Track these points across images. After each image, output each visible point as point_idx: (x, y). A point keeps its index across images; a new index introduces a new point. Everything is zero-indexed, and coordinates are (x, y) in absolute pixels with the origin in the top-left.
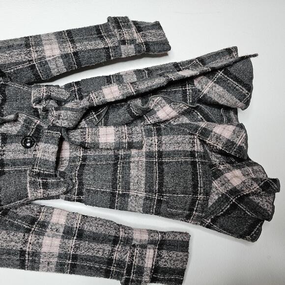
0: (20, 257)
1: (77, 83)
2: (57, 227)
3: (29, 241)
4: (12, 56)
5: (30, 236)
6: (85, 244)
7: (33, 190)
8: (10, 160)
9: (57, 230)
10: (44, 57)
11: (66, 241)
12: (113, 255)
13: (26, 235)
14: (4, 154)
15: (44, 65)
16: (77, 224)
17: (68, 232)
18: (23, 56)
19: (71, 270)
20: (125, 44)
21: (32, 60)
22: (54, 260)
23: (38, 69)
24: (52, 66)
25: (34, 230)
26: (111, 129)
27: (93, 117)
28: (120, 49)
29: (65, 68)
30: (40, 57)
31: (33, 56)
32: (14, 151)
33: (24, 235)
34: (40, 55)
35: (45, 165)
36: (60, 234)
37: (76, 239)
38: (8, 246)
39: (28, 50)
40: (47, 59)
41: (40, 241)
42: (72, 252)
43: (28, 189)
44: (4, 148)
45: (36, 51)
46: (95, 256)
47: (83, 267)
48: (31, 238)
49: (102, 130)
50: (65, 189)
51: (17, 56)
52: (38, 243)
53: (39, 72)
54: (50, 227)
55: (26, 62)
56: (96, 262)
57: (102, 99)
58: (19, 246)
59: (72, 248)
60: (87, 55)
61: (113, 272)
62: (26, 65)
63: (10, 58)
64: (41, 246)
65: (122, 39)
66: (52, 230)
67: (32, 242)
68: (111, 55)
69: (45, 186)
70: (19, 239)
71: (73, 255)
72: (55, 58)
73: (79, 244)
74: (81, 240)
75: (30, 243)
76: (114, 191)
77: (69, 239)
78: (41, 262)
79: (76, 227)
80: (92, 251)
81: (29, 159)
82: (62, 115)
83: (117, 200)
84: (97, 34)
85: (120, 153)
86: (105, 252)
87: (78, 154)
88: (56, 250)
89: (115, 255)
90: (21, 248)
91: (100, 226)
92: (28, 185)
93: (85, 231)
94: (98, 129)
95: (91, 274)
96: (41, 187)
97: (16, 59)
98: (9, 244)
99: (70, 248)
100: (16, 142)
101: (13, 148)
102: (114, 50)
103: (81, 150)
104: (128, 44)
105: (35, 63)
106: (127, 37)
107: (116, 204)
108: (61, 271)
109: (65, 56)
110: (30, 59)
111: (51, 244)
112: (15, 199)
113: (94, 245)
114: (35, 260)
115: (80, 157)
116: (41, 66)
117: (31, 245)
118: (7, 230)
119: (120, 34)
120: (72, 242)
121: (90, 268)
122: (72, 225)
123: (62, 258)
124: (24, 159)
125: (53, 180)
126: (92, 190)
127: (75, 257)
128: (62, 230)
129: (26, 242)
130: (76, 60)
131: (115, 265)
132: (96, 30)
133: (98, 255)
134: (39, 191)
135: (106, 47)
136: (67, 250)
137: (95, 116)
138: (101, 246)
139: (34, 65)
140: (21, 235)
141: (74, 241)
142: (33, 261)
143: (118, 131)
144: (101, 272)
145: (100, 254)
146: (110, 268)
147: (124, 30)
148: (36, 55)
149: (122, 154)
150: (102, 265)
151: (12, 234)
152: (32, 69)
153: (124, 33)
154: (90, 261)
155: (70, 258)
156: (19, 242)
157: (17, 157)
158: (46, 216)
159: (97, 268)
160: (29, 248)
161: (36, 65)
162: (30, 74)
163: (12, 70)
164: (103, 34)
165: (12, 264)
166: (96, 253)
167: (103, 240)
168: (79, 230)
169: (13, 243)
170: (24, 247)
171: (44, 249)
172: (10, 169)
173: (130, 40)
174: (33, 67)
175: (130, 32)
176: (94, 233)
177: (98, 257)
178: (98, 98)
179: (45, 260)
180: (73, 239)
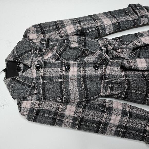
0: (98, 125)
1: (119, 38)
2: (118, 110)
3: (104, 117)
4: (88, 25)
5: (105, 114)
6: (133, 120)
7: (104, 90)
8: (89, 75)
9: (118, 112)
10: (104, 25)
11: (123, 118)
12: (146, 128)
13: (103, 113)
14: (86, 72)
15: (104, 29)
16: (128, 109)
17: (124, 113)
18: (94, 24)
19: (123, 134)
20: (143, 18)
21: (98, 26)
22: (115, 129)
23: (100, 31)
24: (107, 29)
25: (106, 111)
26: (143, 60)
27: (132, 54)
28: (140, 20)
29: (113, 30)
30: (102, 25)
31: (98, 24)
32: (90, 71)
33: (102, 114)
34: (102, 24)
35: (113, 77)
36: (120, 114)
37: (128, 117)
38: (93, 119)
39: (95, 21)
40: (105, 26)
41: (110, 117)
42: (125, 124)
43: (102, 90)
44: (85, 69)
45: (100, 22)
46: (136, 128)
47: (129, 133)
48: (105, 115)
49: (138, 60)
50: (120, 91)
51: (91, 24)
52: (109, 118)
53: (101, 32)
54: (114, 110)
55: (95, 27)
56: (137, 131)
57: (143, 43)
58: (99, 119)
59: (125, 122)
60: (124, 23)
61: (146, 137)
62: (95, 29)
63: (87, 25)
64: (110, 119)
65: (141, 15)
66: (116, 112)
67: (106, 117)
68: (136, 23)
69: (112, 89)
70: (99, 115)
71: (125, 126)
72: (109, 25)
73: (130, 120)
74: (131, 118)
75: (105, 118)
76: (147, 94)
77: (125, 117)
78: (108, 129)
79: (128, 111)
80: (135, 125)
81: (98, 75)
82: (124, 51)
83: (147, 99)
84: (125, 13)
85: (145, 74)
86: (142, 126)
87: (122, 74)
88: (117, 123)
89: (147, 128)
90: (100, 120)
91: (140, 111)
92: (102, 88)
93: (133, 113)
94: (136, 60)
95: (134, 138)
96: (110, 89)
97: (91, 26)
98: (94, 117)
99: (124, 122)
100: (91, 67)
101: (90, 69)
102: (138, 21)
103: (123, 71)
104: (144, 17)
105: (99, 28)
106: (143, 14)
107: (147, 101)
108: (117, 135)
109: (114, 24)
110: (97, 26)
111: (115, 119)
112: (94, 95)
113: (137, 121)
114: (105, 128)
115: (123, 75)
116: (102, 29)
117: (105, 119)
118: (92, 110)
119: (140, 13)
120: (126, 119)
121: (133, 134)
122: (126, 109)
123: (119, 127)
124: (96, 75)
125: (117, 86)
126: (134, 92)
127: (126, 128)
128: (120, 112)
129: (103, 117)
130: (119, 26)
131: (148, 134)
132: (124, 11)
133: (138, 127)
134: (107, 91)
135: (133, 19)
136: (123, 123)
137: (133, 53)
138: (141, 122)
139: (99, 29)
140: (100, 113)
141: (127, 118)
142: (104, 128)
143: (147, 61)
144: (140, 137)
145: (139, 127)
146: (145, 135)
147: (141, 11)
148: (100, 24)
149: (147, 74)
150: (140, 133)
151: (96, 112)
152: (97, 31)
153: (141, 12)
154: (134, 130)
155: (123, 128)
156: (99, 117)
157: (92, 74)
158: (109, 104)
159: (137, 135)
160: (104, 120)
161: (100, 29)
162: (96, 33)
163: (89, 31)
164: (128, 13)
165: (92, 129)
166: (138, 126)
167: (143, 119)
168: (130, 112)
169: (96, 117)
170: (101, 120)
171: (112, 122)
172: (88, 80)
173: (145, 16)
174: (98, 30)
175: (144, 11)
176: (138, 115)
177: (138, 128)
178: (140, 43)
179: (110, 128)
180: (127, 117)
